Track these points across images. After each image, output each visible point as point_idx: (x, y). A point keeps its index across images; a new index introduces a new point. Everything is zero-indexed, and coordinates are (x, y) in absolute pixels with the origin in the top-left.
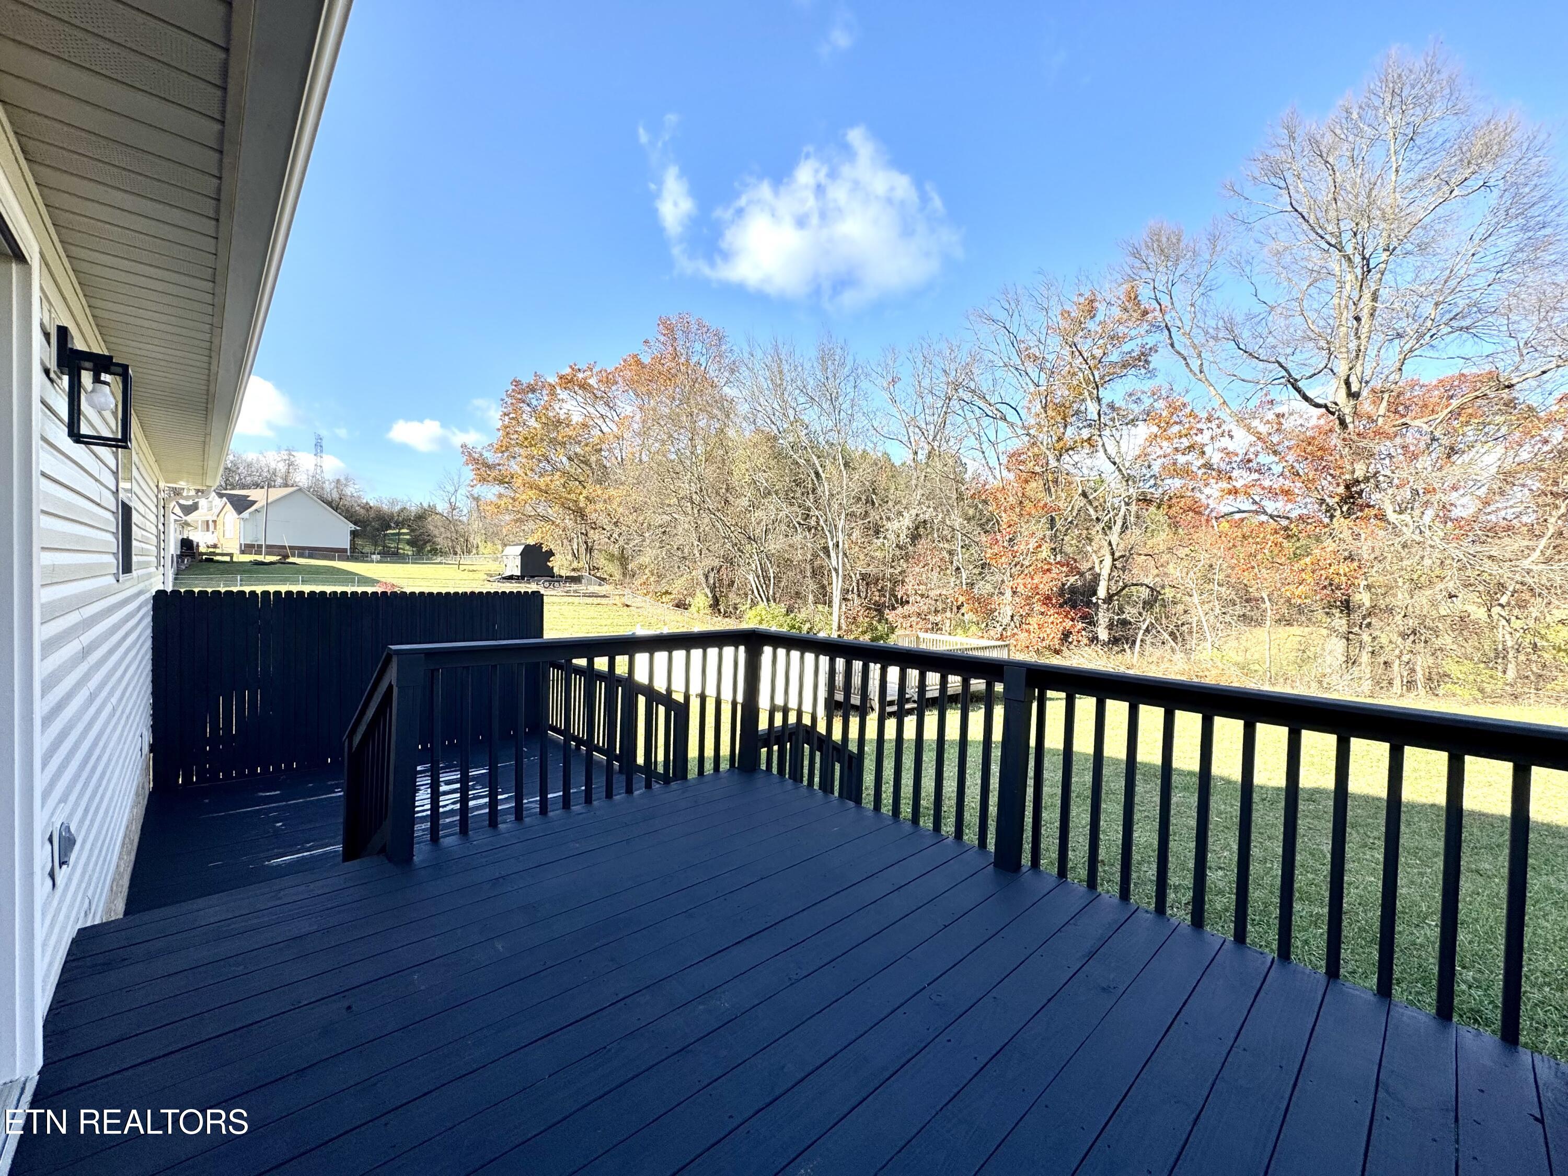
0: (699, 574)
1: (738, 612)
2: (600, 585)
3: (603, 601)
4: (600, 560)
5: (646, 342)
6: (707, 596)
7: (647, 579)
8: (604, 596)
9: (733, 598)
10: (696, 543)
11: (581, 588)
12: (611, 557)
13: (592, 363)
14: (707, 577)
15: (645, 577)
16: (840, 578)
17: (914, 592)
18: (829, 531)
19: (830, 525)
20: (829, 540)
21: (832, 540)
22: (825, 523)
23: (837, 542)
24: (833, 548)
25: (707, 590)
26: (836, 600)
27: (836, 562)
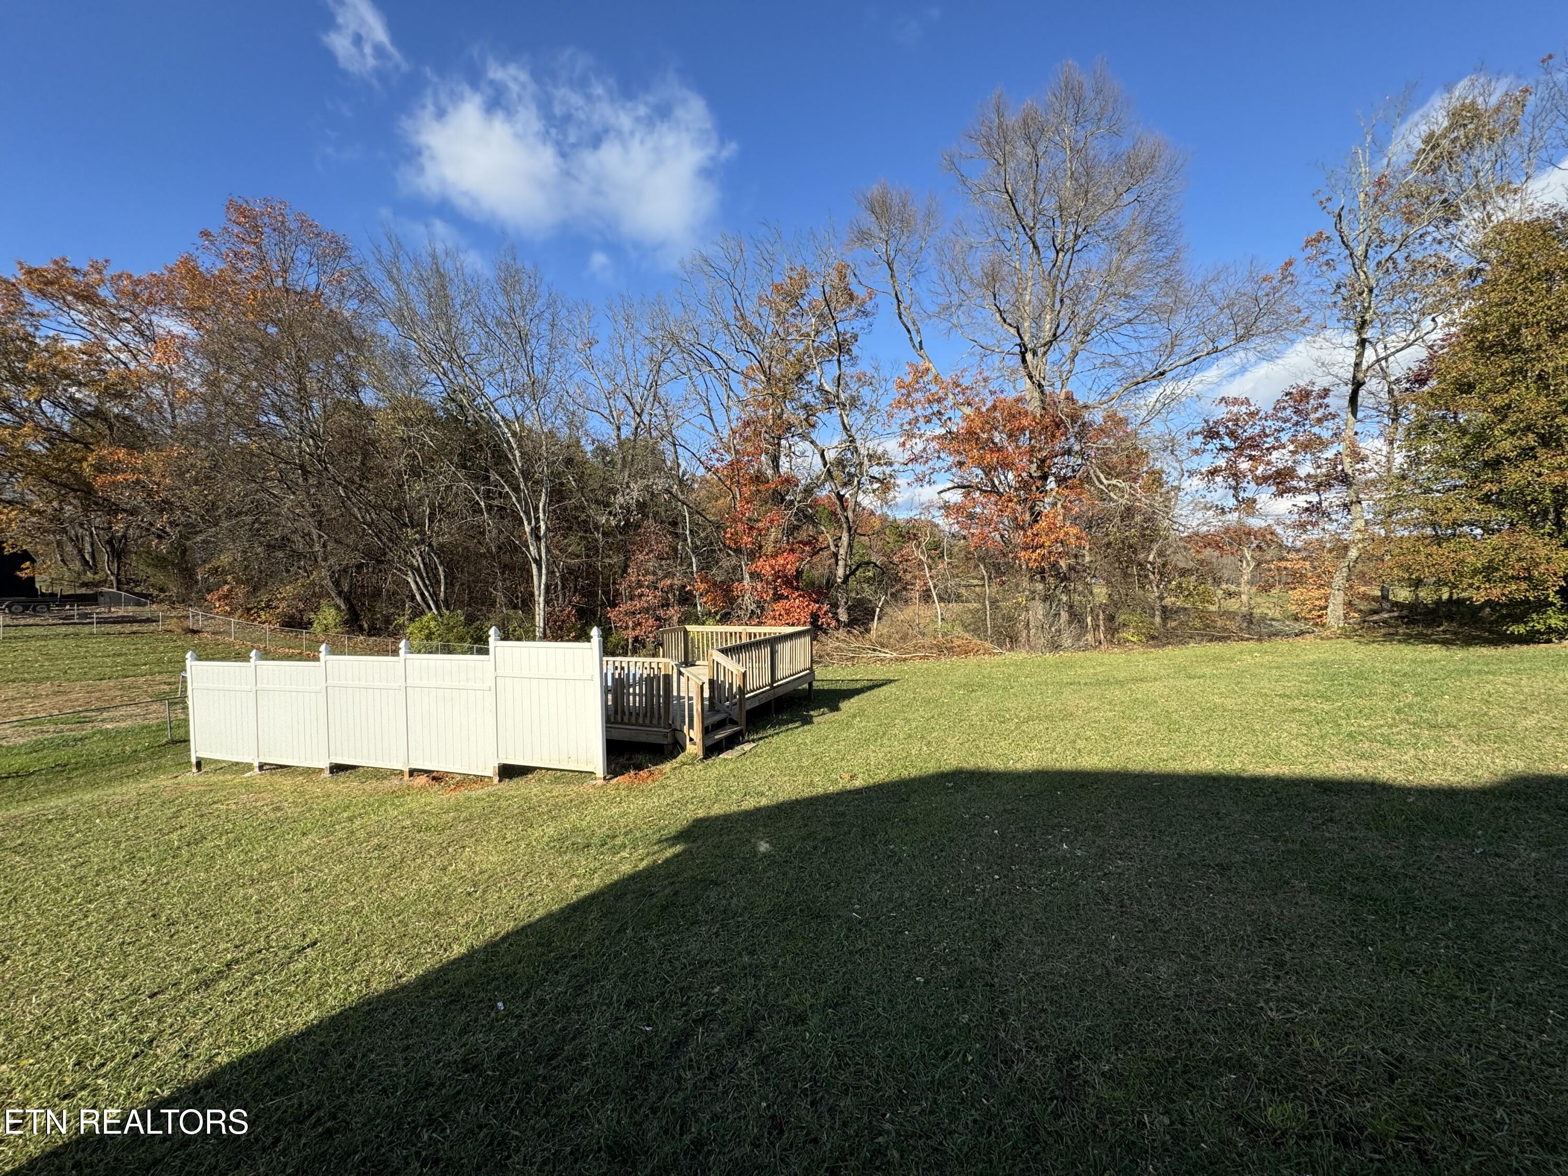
0: (322, 576)
1: (391, 627)
2: (138, 604)
3: (145, 628)
4: (137, 566)
5: (205, 234)
6: (338, 608)
7: (230, 591)
8: (148, 621)
9: (383, 608)
10: (315, 532)
11: (102, 610)
12: (161, 562)
13: (101, 261)
14: (337, 584)
15: (226, 587)
16: (544, 571)
17: (640, 585)
18: (525, 512)
19: (527, 503)
20: (526, 523)
21: (530, 523)
22: (520, 502)
23: (538, 528)
24: (532, 534)
25: (338, 601)
26: (540, 600)
27: (536, 551)
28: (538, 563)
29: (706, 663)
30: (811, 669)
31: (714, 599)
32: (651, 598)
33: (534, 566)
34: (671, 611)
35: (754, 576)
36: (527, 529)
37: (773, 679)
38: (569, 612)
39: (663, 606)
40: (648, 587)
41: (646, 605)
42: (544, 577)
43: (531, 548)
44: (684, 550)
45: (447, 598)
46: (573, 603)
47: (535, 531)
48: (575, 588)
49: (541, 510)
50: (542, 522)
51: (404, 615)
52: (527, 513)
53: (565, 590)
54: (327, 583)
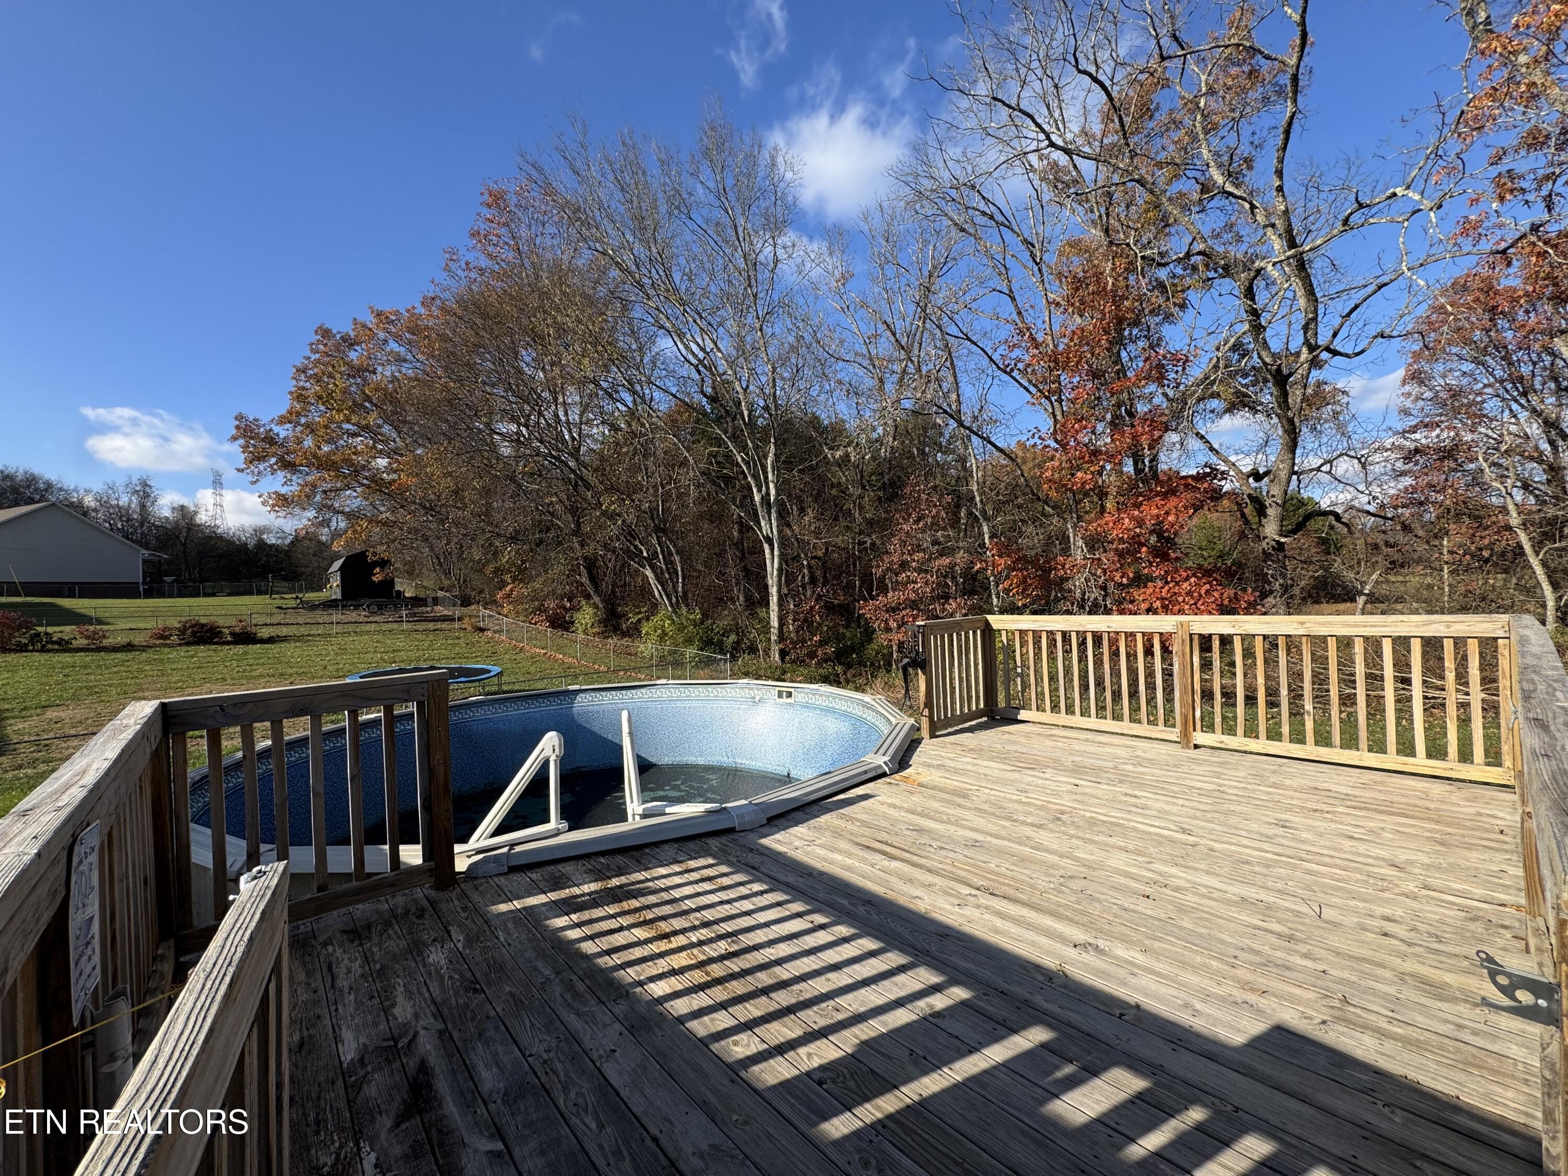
7: (511, 590)
15: (509, 587)
16: (776, 553)
17: (904, 565)
18: (753, 476)
19: (755, 465)
20: (755, 490)
21: (759, 491)
22: (747, 463)
23: (768, 494)
24: (762, 503)
25: (596, 599)
26: (774, 590)
27: (768, 526)
28: (769, 541)
31: (1024, 581)
32: (921, 585)
33: (766, 547)
34: (952, 605)
35: (1093, 543)
36: (757, 498)
38: (812, 608)
39: (939, 597)
40: (916, 569)
41: (912, 596)
42: (776, 560)
43: (763, 523)
44: (970, 514)
45: (685, 593)
46: (819, 597)
47: (765, 499)
48: (825, 577)
49: (769, 469)
50: (771, 486)
51: (640, 613)
52: (756, 477)
53: (813, 581)
54: (585, 580)
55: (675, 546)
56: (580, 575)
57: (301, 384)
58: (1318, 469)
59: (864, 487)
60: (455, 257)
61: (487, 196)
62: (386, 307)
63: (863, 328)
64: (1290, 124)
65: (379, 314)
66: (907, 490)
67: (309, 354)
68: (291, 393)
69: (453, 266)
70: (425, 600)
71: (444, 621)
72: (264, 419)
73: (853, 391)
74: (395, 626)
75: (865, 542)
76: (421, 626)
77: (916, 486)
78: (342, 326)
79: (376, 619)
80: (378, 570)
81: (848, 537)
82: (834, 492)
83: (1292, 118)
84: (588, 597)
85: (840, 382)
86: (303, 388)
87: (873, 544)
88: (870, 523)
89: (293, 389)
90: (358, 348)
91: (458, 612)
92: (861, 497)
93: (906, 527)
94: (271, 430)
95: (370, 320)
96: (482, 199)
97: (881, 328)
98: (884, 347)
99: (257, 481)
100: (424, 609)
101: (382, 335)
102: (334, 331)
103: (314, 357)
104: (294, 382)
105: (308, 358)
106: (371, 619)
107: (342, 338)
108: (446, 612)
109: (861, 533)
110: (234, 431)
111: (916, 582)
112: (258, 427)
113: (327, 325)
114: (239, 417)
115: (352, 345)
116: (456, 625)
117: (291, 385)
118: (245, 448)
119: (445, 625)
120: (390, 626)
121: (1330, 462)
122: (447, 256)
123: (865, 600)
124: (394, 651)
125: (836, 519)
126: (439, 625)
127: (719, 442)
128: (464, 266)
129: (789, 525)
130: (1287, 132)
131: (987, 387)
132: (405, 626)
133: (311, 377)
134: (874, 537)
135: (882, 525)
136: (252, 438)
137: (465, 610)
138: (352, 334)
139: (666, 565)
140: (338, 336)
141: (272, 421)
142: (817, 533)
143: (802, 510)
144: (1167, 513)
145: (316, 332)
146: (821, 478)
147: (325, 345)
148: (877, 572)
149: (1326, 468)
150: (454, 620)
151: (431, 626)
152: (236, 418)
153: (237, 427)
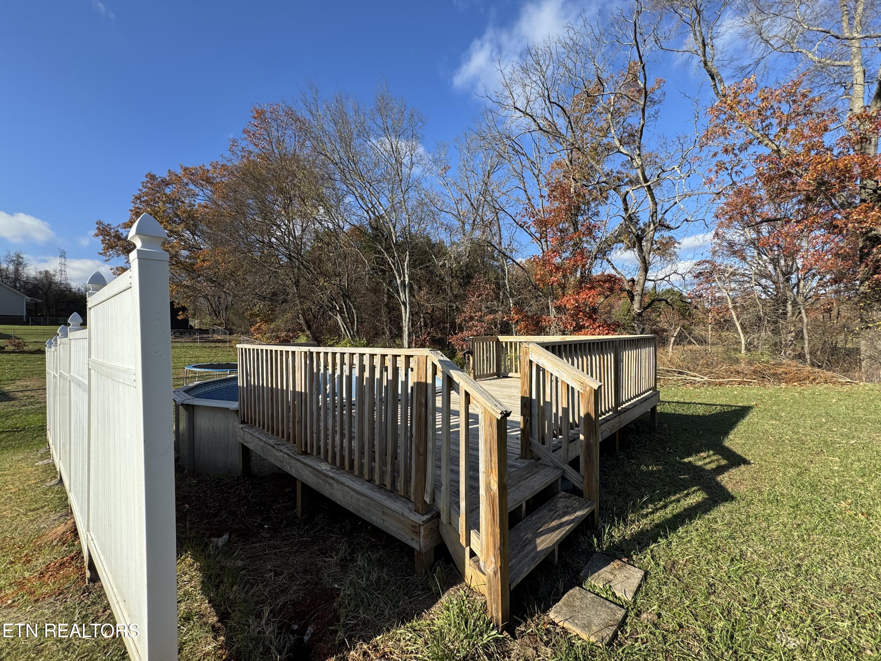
6: (308, 335)
7: (259, 326)
16: (408, 310)
17: (471, 318)
18: (397, 271)
19: (398, 265)
20: (398, 277)
21: (400, 278)
22: (394, 264)
23: (404, 280)
24: (401, 285)
25: (308, 333)
26: (406, 329)
27: (404, 296)
28: (404, 304)
29: (518, 375)
30: (654, 388)
31: (526, 327)
32: (479, 328)
33: (403, 307)
36: (399, 282)
37: (618, 403)
38: (425, 339)
40: (477, 320)
41: (475, 333)
42: (408, 314)
43: (401, 294)
44: (504, 293)
45: (358, 330)
46: (429, 333)
47: (403, 282)
48: (432, 323)
49: (406, 268)
50: (406, 276)
51: (333, 340)
52: (398, 271)
53: (426, 325)
54: (302, 322)
55: (353, 305)
56: (299, 319)
57: (137, 205)
58: (663, 279)
59: (453, 277)
60: (235, 144)
61: (255, 112)
62: (190, 166)
63: (455, 195)
64: (642, 128)
65: (185, 170)
66: (474, 281)
67: (141, 188)
68: (131, 211)
69: (234, 148)
70: (208, 330)
71: (219, 342)
72: (114, 225)
73: (449, 228)
74: (192, 344)
75: (453, 306)
76: (207, 345)
77: (479, 279)
78: (162, 174)
79: (179, 340)
80: (181, 312)
81: (444, 303)
82: (437, 279)
83: (643, 126)
84: (303, 331)
85: (442, 224)
86: (139, 208)
87: (457, 307)
88: (456, 296)
89: (133, 209)
90: (170, 186)
91: (228, 337)
92: (451, 283)
93: (473, 299)
94: (118, 231)
95: (180, 172)
96: (252, 115)
97: (464, 196)
98: (465, 206)
99: (109, 259)
100: (208, 336)
101: (185, 180)
102: (157, 176)
103: (144, 190)
104: (133, 205)
105: (141, 190)
106: (176, 340)
107: (162, 181)
108: (219, 338)
109: (451, 301)
110: (96, 231)
111: (477, 327)
112: (111, 229)
113: (153, 173)
114: (99, 223)
115: (168, 184)
116: (228, 345)
117: (132, 206)
118: (103, 242)
119: (220, 345)
120: (189, 344)
121: (669, 276)
122: (231, 143)
123: (452, 335)
124: (195, 357)
125: (438, 293)
126: (217, 344)
127: (380, 252)
128: (240, 149)
129: (414, 296)
130: (641, 131)
131: (513, 232)
132: (199, 344)
133: (144, 201)
134: (457, 303)
135: (462, 298)
136: (107, 235)
137: (231, 337)
138: (168, 179)
139: (348, 314)
140: (159, 179)
141: (119, 226)
142: (428, 301)
143: (420, 288)
144: (589, 297)
145: (146, 176)
146: (432, 273)
147: (152, 184)
148: (458, 321)
149: (667, 279)
150: (226, 342)
151: (212, 345)
152: (97, 223)
153: (98, 228)
